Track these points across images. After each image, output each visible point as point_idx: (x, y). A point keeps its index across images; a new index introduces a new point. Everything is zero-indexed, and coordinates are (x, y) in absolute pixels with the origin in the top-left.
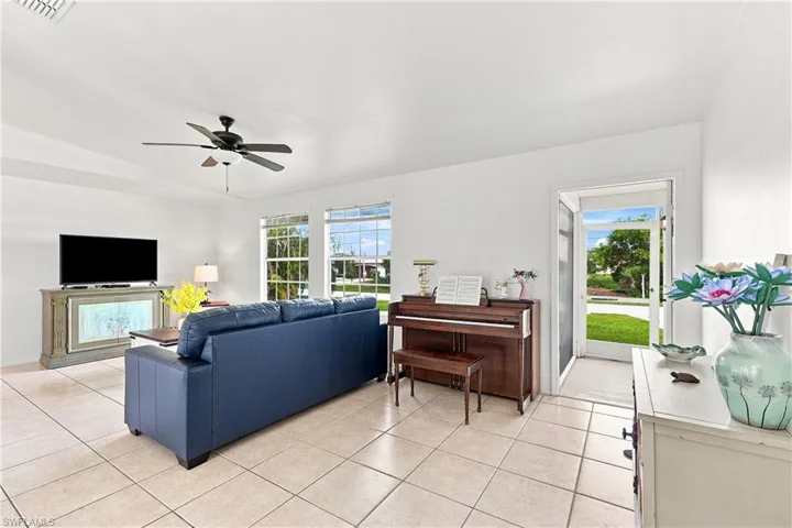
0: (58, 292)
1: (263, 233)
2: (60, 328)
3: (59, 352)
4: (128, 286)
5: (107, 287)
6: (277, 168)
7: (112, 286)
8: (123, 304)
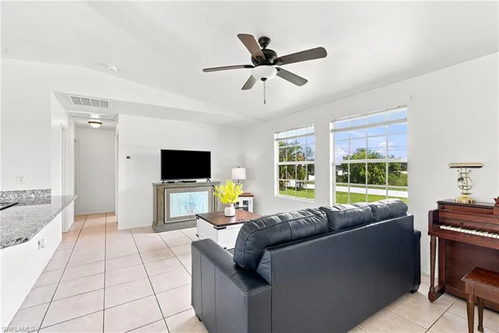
0: (160, 185)
1: (276, 144)
2: (161, 207)
3: (161, 222)
4: (195, 181)
5: (184, 182)
6: (301, 81)
7: (187, 182)
8: (192, 193)
